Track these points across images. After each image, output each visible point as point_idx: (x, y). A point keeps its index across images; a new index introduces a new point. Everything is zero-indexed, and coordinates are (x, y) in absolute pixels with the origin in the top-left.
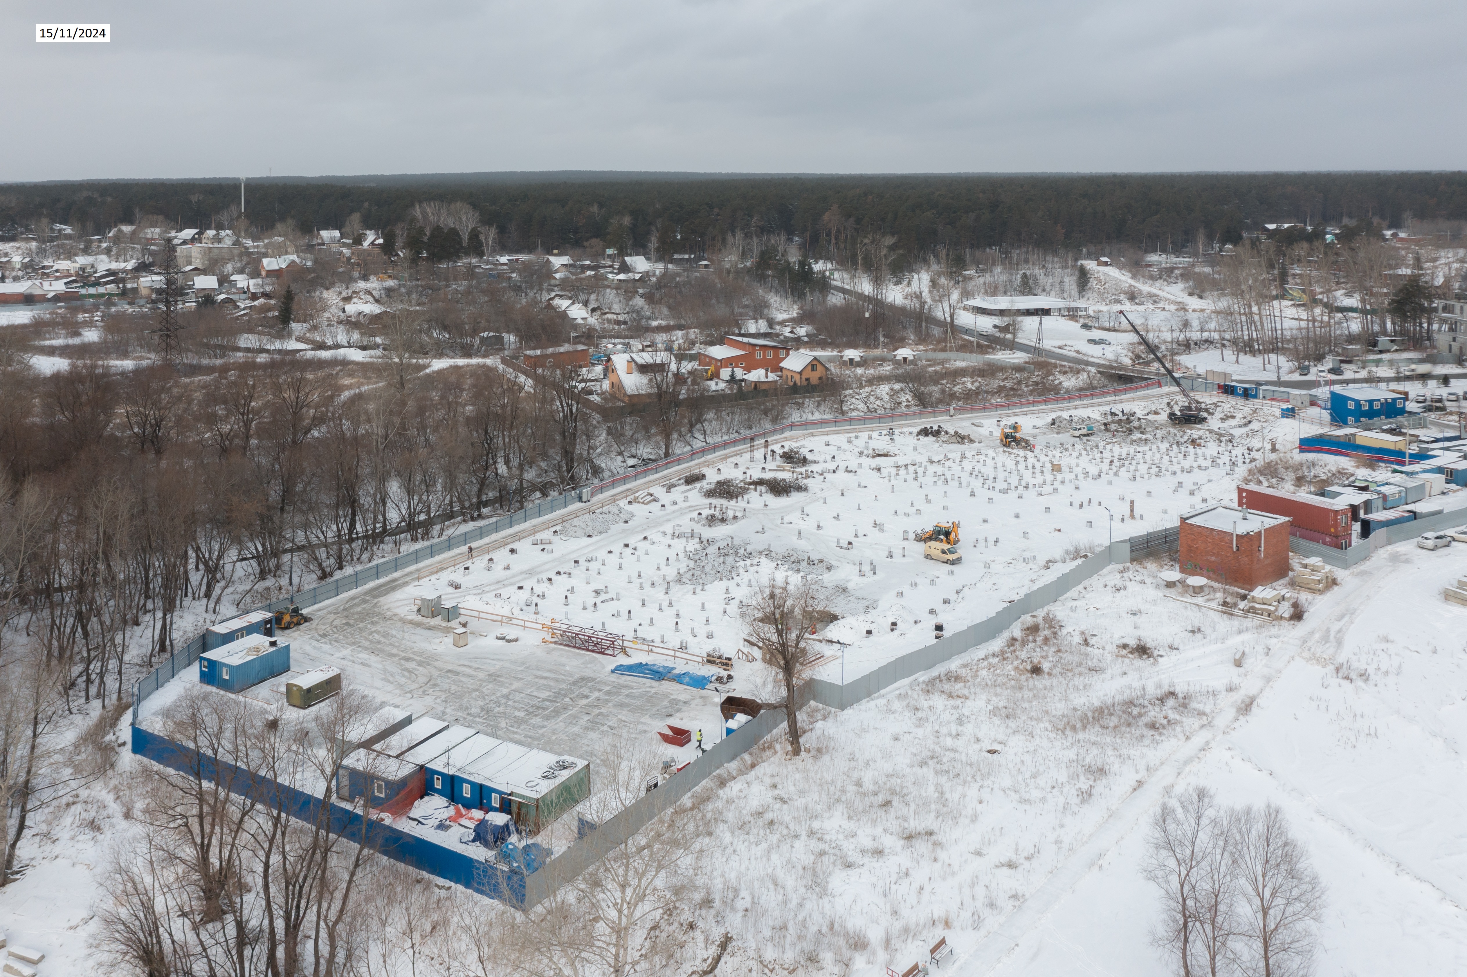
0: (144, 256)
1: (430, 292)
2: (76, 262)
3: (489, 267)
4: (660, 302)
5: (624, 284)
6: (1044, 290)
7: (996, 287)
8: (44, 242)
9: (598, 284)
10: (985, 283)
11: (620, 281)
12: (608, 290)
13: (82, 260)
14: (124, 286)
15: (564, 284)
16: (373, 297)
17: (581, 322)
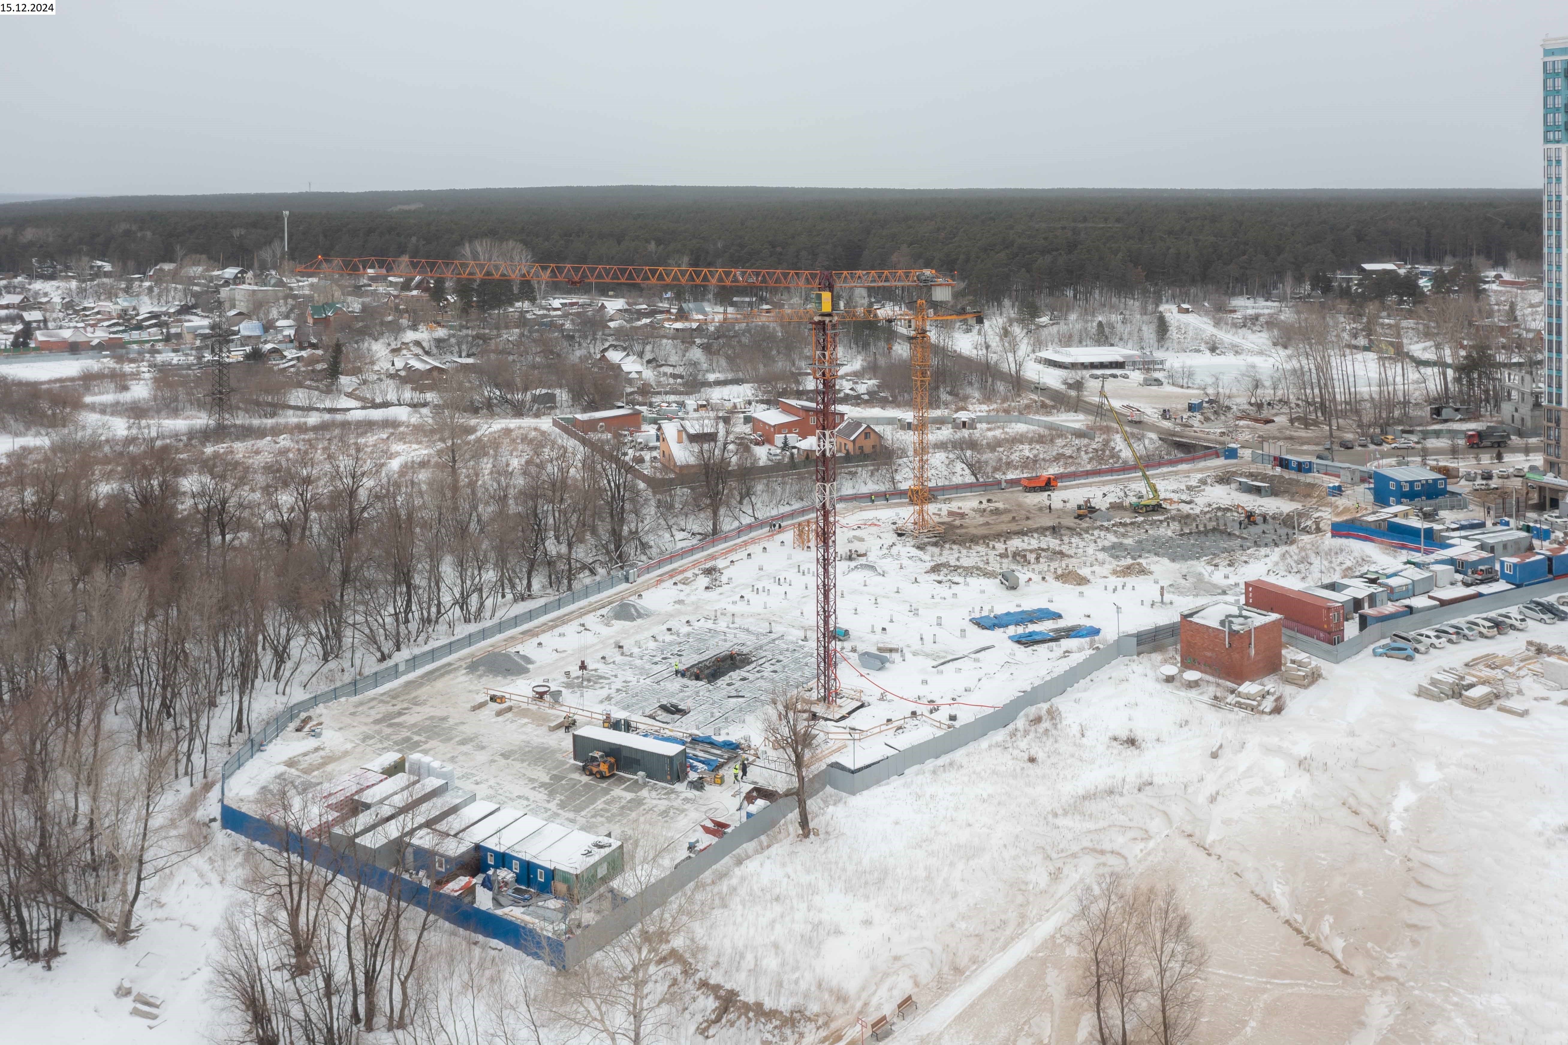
0: (186, 296)
1: (481, 342)
2: (117, 303)
3: (541, 312)
4: (717, 353)
5: (680, 334)
6: (1121, 339)
7: (1071, 336)
8: (84, 281)
9: (653, 333)
10: (1058, 332)
11: (677, 330)
12: (664, 341)
13: (123, 302)
14: (168, 332)
15: (619, 333)
16: (423, 348)
17: (636, 376)
